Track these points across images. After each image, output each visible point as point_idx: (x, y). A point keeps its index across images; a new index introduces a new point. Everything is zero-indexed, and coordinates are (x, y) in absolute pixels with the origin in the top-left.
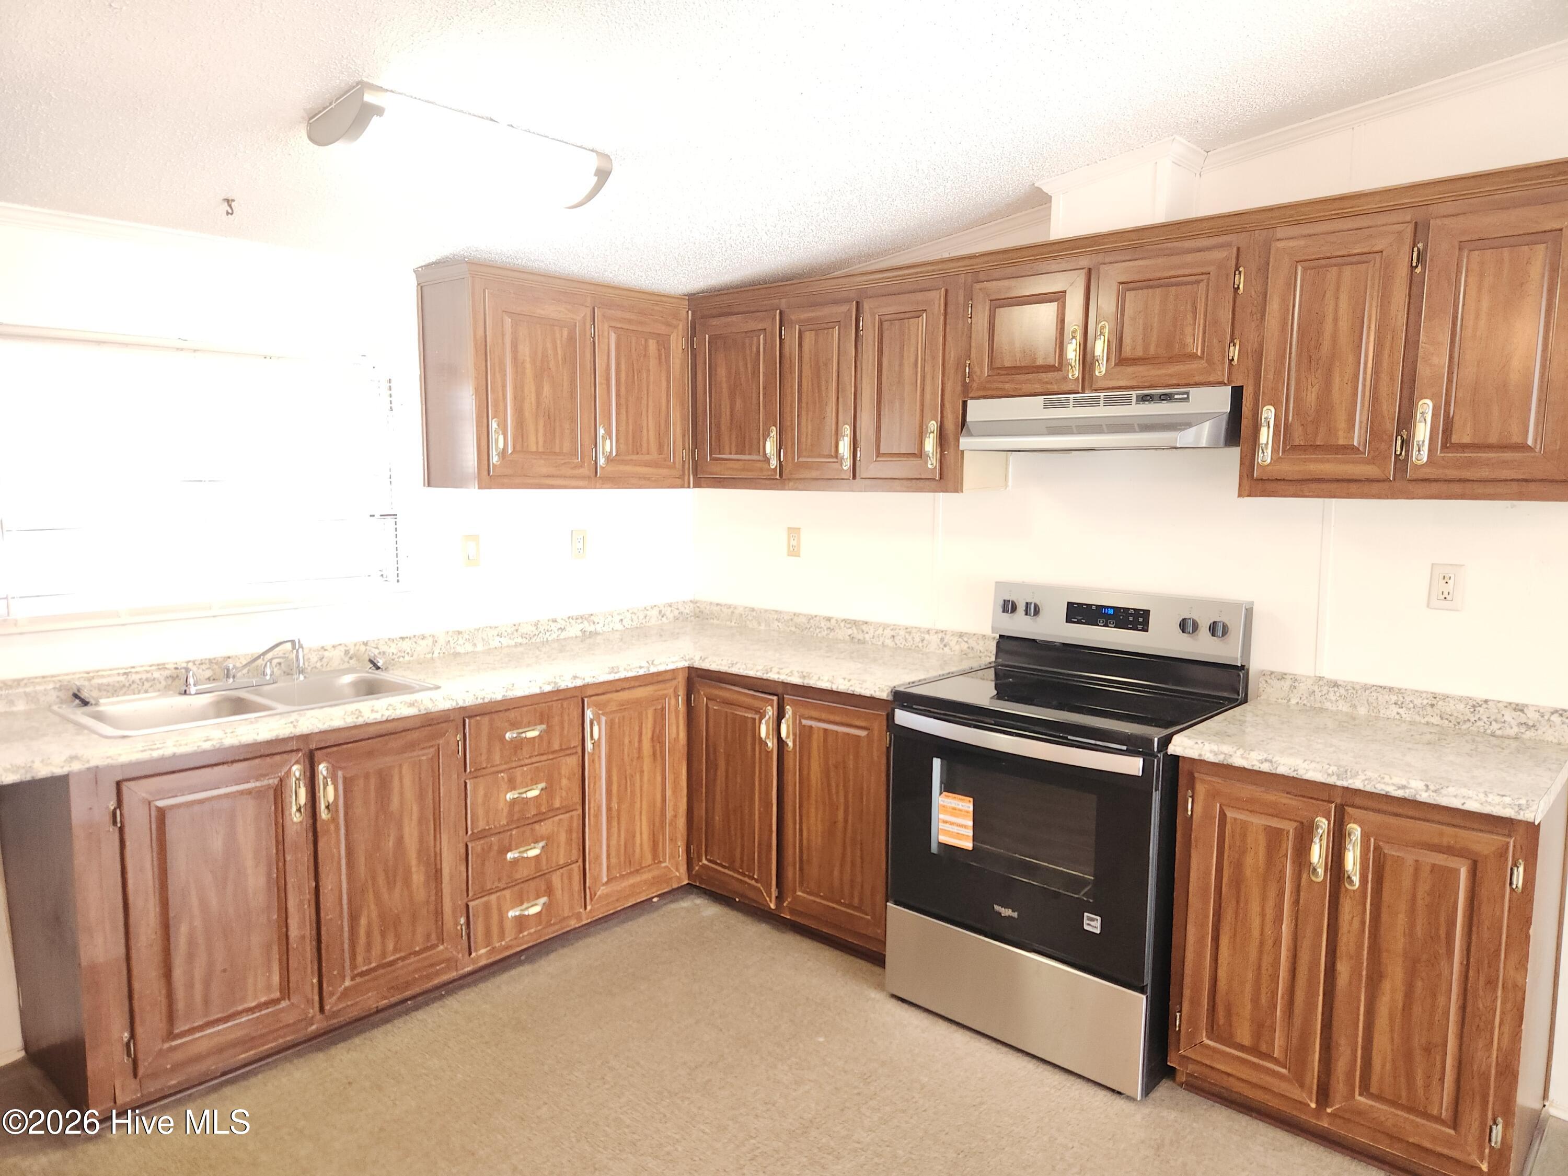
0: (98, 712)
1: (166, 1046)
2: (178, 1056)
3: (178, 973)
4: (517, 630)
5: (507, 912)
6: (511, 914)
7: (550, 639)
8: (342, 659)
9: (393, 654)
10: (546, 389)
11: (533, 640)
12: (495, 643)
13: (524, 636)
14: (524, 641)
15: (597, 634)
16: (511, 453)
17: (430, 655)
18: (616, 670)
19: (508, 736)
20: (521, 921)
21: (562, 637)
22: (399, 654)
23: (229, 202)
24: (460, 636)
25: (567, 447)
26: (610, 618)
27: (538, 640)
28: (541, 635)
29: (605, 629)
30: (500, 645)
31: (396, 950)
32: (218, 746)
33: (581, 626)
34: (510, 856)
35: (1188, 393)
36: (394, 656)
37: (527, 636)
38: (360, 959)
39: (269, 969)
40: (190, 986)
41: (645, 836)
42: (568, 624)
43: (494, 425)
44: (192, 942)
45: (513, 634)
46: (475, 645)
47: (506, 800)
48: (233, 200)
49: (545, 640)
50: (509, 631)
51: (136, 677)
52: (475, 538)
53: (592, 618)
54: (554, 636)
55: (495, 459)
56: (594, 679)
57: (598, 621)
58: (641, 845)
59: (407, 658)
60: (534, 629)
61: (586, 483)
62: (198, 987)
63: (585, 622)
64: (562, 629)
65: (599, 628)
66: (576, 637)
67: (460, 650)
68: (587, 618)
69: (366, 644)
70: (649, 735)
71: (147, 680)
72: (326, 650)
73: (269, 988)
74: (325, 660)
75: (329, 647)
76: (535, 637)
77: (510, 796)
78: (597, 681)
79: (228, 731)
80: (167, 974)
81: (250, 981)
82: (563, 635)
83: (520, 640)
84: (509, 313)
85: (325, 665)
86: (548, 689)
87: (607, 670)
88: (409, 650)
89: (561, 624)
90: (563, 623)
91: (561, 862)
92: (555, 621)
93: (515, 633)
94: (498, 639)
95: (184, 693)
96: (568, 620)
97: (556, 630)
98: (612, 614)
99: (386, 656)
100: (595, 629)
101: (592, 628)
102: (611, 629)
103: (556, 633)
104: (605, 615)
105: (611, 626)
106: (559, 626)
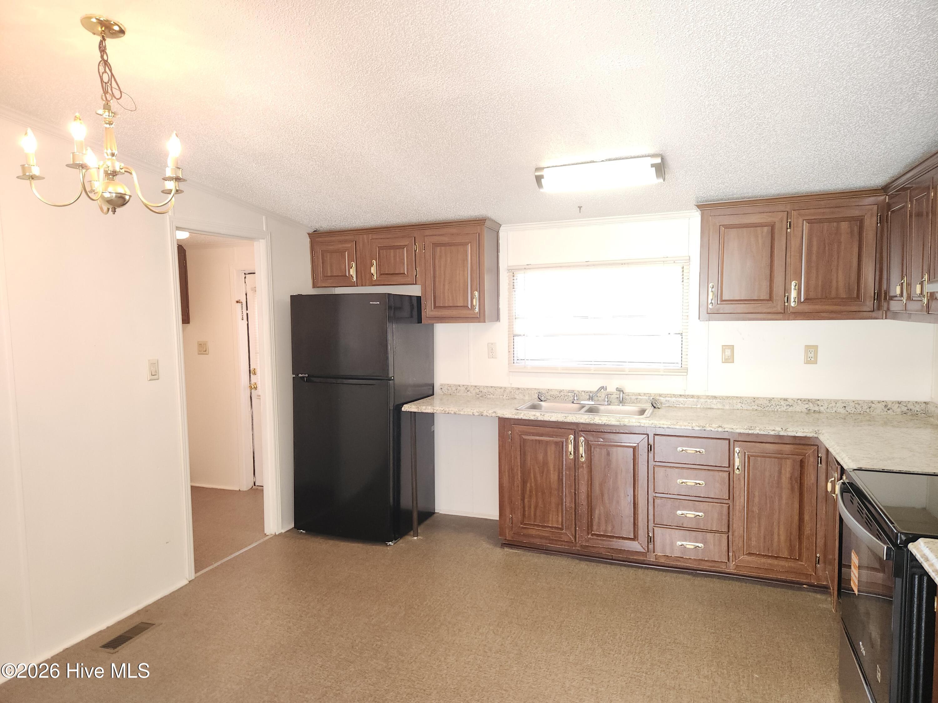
0: (541, 404)
1: (521, 526)
2: (525, 531)
3: (526, 500)
4: (754, 401)
5: (677, 541)
6: (679, 543)
7: (779, 410)
8: (647, 401)
9: (673, 402)
10: (749, 264)
11: (766, 409)
12: (739, 406)
13: (759, 405)
14: (759, 409)
15: (819, 412)
18: (752, 429)
21: (789, 410)
22: (677, 403)
23: (580, 208)
25: (765, 296)
26: (834, 404)
27: (770, 409)
28: (772, 407)
29: (828, 410)
31: (611, 532)
33: (807, 406)
34: (679, 512)
37: (762, 406)
38: (595, 528)
39: (558, 515)
40: (530, 507)
41: (783, 538)
42: (795, 403)
43: (711, 287)
44: (531, 491)
45: (751, 403)
46: (724, 405)
47: (677, 482)
48: (581, 207)
49: (776, 410)
50: (749, 401)
51: (562, 394)
52: (732, 348)
53: (818, 402)
54: (784, 409)
55: (710, 305)
57: (822, 404)
58: (779, 541)
59: (681, 406)
60: (767, 402)
61: (781, 316)
62: (533, 509)
63: (810, 404)
64: (790, 406)
65: (822, 409)
66: (801, 412)
67: (713, 406)
68: (815, 402)
69: (661, 395)
70: (788, 475)
71: (566, 396)
73: (557, 522)
74: (638, 399)
76: (768, 408)
77: (679, 481)
80: (523, 499)
81: (551, 516)
82: (790, 409)
83: (756, 407)
84: (723, 225)
87: (746, 427)
89: (791, 402)
91: (714, 529)
92: (786, 400)
93: (753, 403)
94: (740, 405)
95: (573, 403)
96: (796, 401)
97: (785, 405)
98: (836, 402)
99: (666, 402)
100: (819, 410)
101: (817, 409)
102: (834, 411)
103: (785, 408)
104: (830, 401)
105: (835, 409)
106: (788, 403)
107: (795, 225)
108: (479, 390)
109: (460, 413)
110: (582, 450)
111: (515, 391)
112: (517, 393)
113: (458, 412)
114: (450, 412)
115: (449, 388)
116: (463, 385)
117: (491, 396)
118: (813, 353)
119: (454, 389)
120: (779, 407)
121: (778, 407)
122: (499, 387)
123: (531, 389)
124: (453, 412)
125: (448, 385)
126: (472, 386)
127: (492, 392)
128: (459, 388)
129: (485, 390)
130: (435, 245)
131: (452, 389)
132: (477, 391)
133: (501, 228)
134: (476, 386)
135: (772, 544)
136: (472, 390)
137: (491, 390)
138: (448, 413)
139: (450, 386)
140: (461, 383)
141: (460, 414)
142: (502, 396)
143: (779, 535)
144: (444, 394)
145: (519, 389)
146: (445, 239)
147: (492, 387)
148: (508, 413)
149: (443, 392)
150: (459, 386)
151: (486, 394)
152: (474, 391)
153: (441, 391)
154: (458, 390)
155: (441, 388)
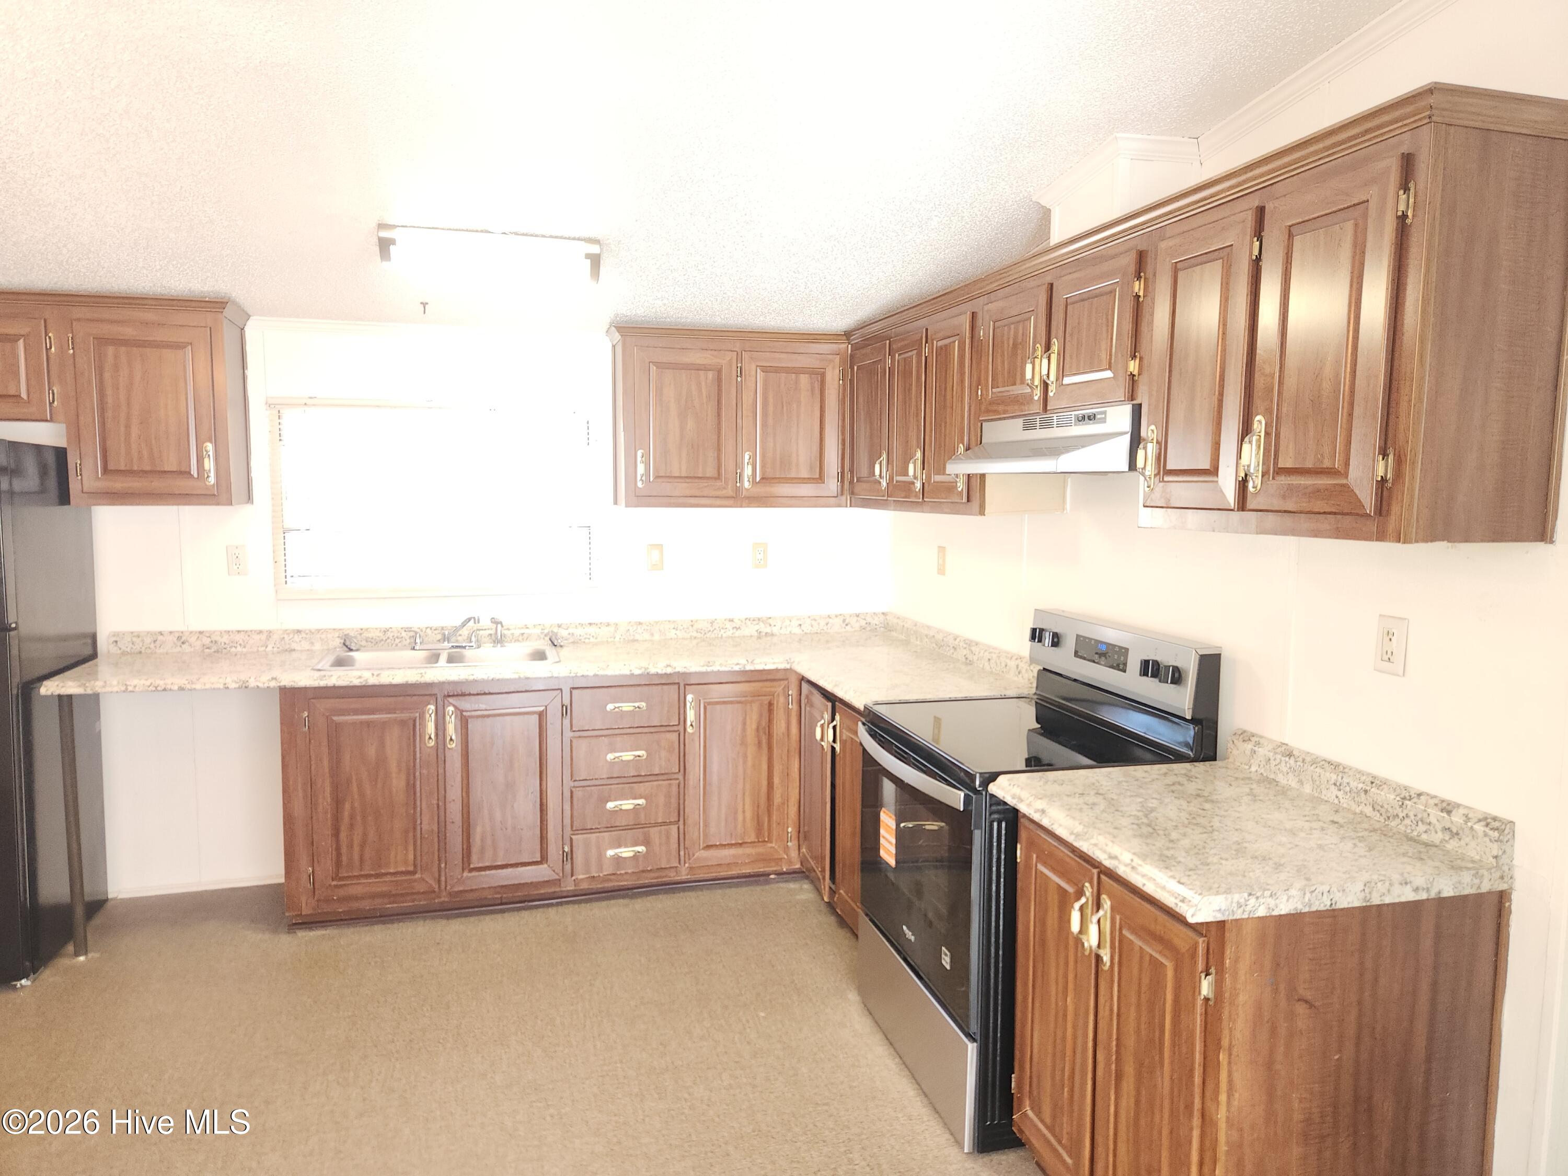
0: (351, 656)
1: (334, 883)
2: (342, 892)
3: (343, 835)
4: (692, 626)
5: (607, 850)
6: (610, 853)
7: (724, 635)
8: (539, 636)
9: (579, 636)
10: (690, 424)
11: (708, 635)
12: (672, 634)
13: (699, 631)
14: (699, 635)
15: (772, 635)
16: (655, 478)
19: (610, 707)
20: (618, 859)
21: (736, 635)
22: (585, 636)
23: (424, 304)
24: (639, 627)
25: (711, 471)
26: (787, 622)
27: (713, 636)
28: (715, 631)
29: (782, 632)
30: (676, 636)
31: (505, 858)
32: (364, 684)
33: (757, 627)
34: (610, 805)
35: (1105, 413)
37: (702, 632)
38: (475, 856)
39: (406, 849)
40: (350, 846)
41: (749, 814)
42: (744, 624)
43: (640, 453)
44: (352, 817)
45: (688, 628)
46: (652, 635)
47: (606, 761)
48: (427, 304)
49: (720, 636)
50: (685, 626)
51: (389, 634)
52: (660, 547)
53: (770, 621)
54: (729, 633)
55: (640, 484)
57: (775, 624)
58: (744, 820)
59: (591, 640)
60: (709, 625)
61: (731, 502)
62: (356, 849)
63: (761, 623)
64: (737, 629)
65: (775, 630)
66: (751, 636)
67: (638, 637)
68: (766, 621)
69: (559, 626)
70: (754, 726)
71: (397, 637)
72: (525, 628)
73: (406, 862)
74: (527, 635)
75: (528, 626)
76: (710, 633)
77: (610, 757)
79: (376, 673)
80: (336, 833)
81: (393, 853)
82: (738, 633)
83: (695, 634)
84: (654, 363)
85: (524, 639)
89: (737, 623)
90: (739, 623)
91: (660, 821)
92: (730, 620)
93: (690, 627)
94: (674, 631)
95: (413, 649)
96: (744, 621)
97: (731, 628)
98: (790, 619)
99: (569, 636)
100: (772, 631)
101: (768, 630)
102: (788, 632)
103: (732, 631)
104: (784, 619)
105: (789, 629)
106: (734, 625)
107: (747, 373)
108: (209, 640)
109: (194, 686)
110: (451, 729)
111: (292, 636)
112: (297, 638)
113: (188, 686)
114: (169, 687)
115: (134, 639)
116: (171, 633)
117: (239, 649)
118: (762, 553)
119: (148, 640)
120: (724, 631)
121: (722, 631)
122: (255, 631)
123: (326, 631)
124: (176, 688)
125: (132, 633)
126: (191, 632)
127: (241, 642)
128: (160, 638)
129: (225, 639)
130: (102, 341)
131: (143, 641)
132: (207, 641)
133: (249, 323)
134: (201, 633)
135: (735, 827)
136: (193, 639)
137: (238, 638)
138: (165, 690)
139: (138, 636)
140: (165, 627)
141: (195, 689)
142: (264, 648)
143: (744, 812)
144: (124, 654)
145: (299, 631)
146: (129, 332)
147: (239, 632)
148: (304, 679)
149: (120, 649)
150: (161, 633)
151: (226, 646)
152: (199, 643)
153: (116, 648)
154: (158, 642)
155: (116, 642)
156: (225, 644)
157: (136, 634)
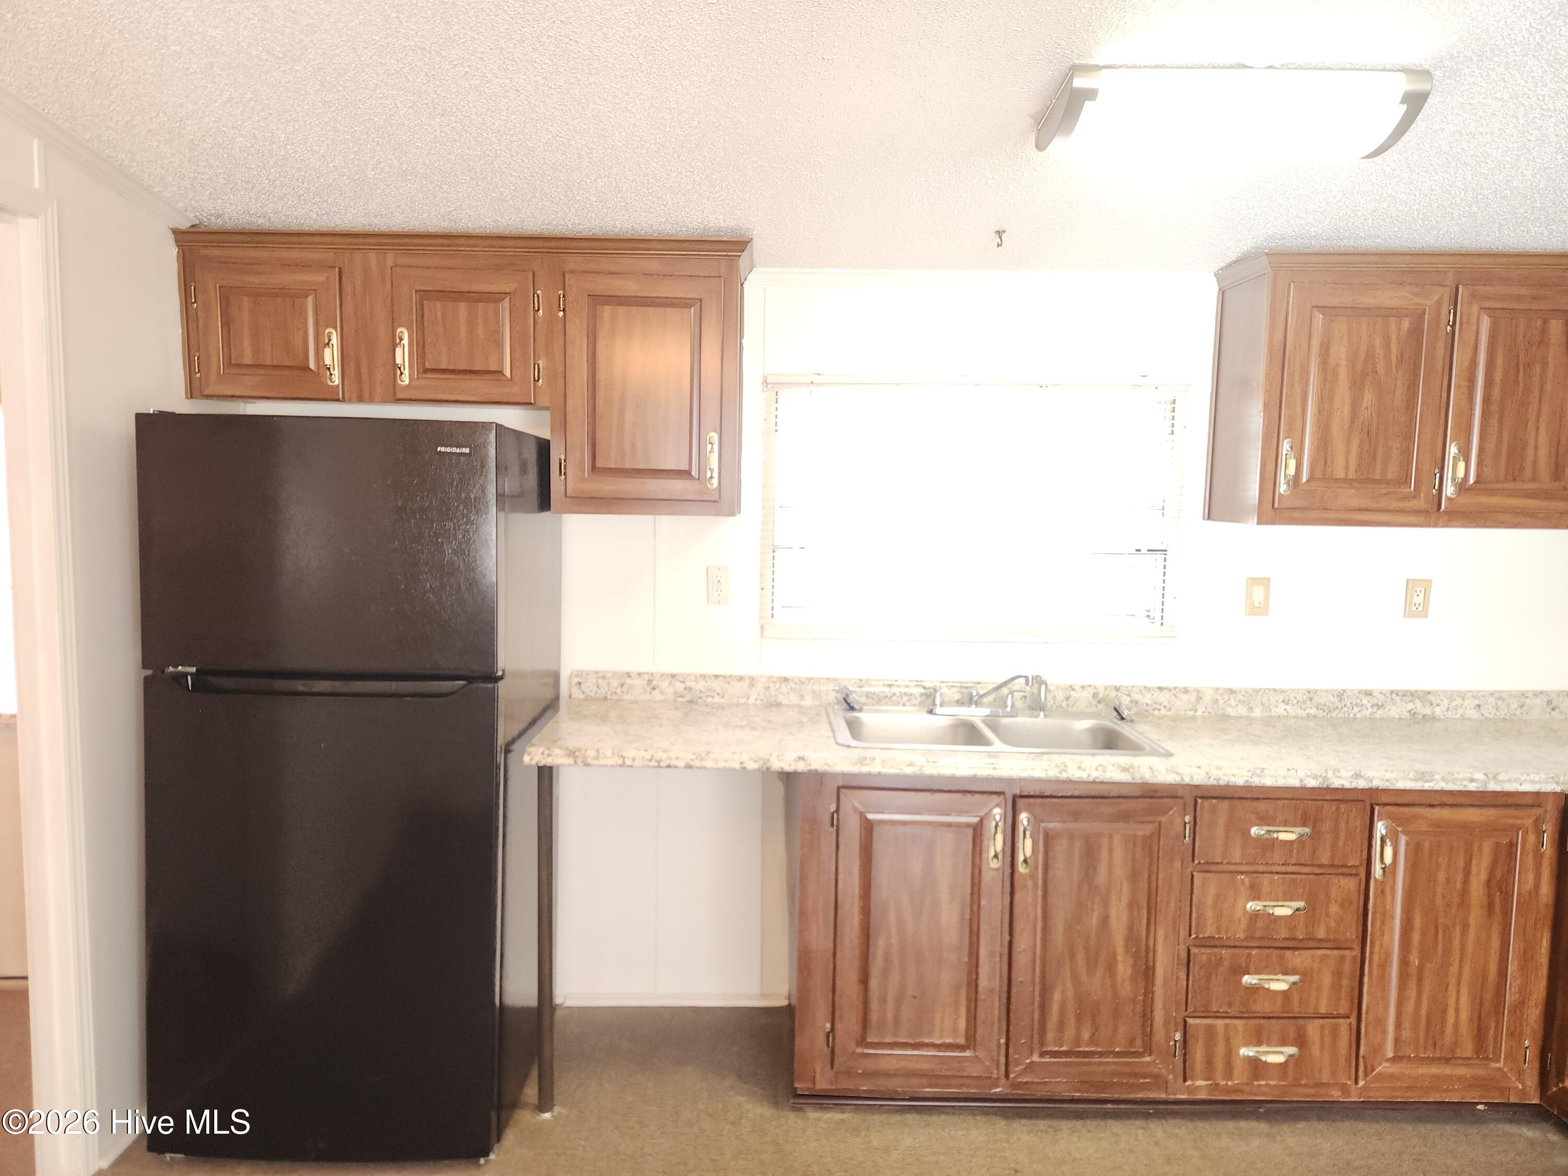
0: (857, 718)
2: (869, 1064)
3: (874, 983)
4: (1311, 699)
5: (1239, 1047)
6: (1245, 1051)
7: (1358, 715)
8: (1089, 702)
9: (1150, 705)
10: (1368, 398)
11: (1334, 714)
12: (1281, 709)
13: (1320, 707)
14: (1321, 714)
15: (1434, 718)
16: (1307, 481)
17: (1192, 713)
18: (1427, 777)
19: (1254, 831)
20: (1257, 1067)
21: (1377, 716)
23: (1000, 233)
24: (1232, 696)
25: (1392, 472)
26: (1459, 701)
27: (1341, 715)
28: (1345, 709)
29: (1449, 714)
30: (1285, 713)
31: (1091, 1042)
33: (1410, 706)
34: (1247, 979)
36: (1148, 707)
37: (1325, 708)
38: (1050, 1036)
39: (956, 1012)
40: (883, 1000)
41: (1464, 1016)
42: (1389, 701)
43: (1286, 446)
44: (888, 959)
45: (1304, 702)
46: (1251, 709)
47: (1245, 909)
48: (1004, 232)
49: (1351, 716)
50: (1300, 698)
51: (895, 690)
52: (1265, 582)
53: (1430, 697)
54: (1367, 713)
55: (1283, 488)
56: (1388, 784)
57: (1439, 702)
58: (1456, 1024)
59: (1163, 712)
60: (1336, 700)
61: (1421, 519)
62: (891, 1004)
63: (1417, 701)
64: (1378, 706)
65: (1438, 711)
66: (1400, 719)
67: (1230, 711)
68: (1425, 696)
69: (1117, 689)
70: (1484, 877)
71: (905, 694)
72: (1073, 690)
73: (955, 1030)
74: (1070, 700)
75: (1077, 688)
76: (1337, 711)
77: (1251, 906)
78: (1392, 787)
80: (864, 980)
81: (938, 1017)
82: (1379, 714)
83: (1313, 711)
84: (1320, 308)
85: (1071, 704)
86: (1312, 783)
87: (1412, 775)
88: (1166, 703)
90: (1381, 697)
91: (1323, 1010)
92: (1369, 693)
93: (1308, 702)
94: (1283, 705)
95: (931, 712)
96: (1388, 694)
97: (1369, 705)
98: (1462, 695)
99: (1137, 706)
100: (1433, 713)
101: (1428, 711)
102: (1458, 716)
103: (1370, 710)
104: (1452, 695)
105: (1460, 711)
106: (1375, 701)
107: (1465, 319)
108: (683, 686)
109: (703, 764)
111: (778, 686)
112: (784, 689)
113: (697, 763)
114: (674, 763)
115: (600, 681)
116: (640, 674)
117: (718, 699)
118: (1422, 595)
119: (615, 683)
120: (1358, 709)
121: (1356, 709)
122: (735, 677)
123: (818, 681)
125: (597, 672)
126: (662, 675)
127: (719, 690)
128: (628, 680)
129: (701, 686)
130: (598, 300)
131: (609, 684)
132: (680, 687)
133: (752, 276)
134: (673, 676)
135: (1443, 1032)
136: (664, 684)
137: (717, 685)
138: (669, 766)
139: (604, 678)
140: (633, 667)
141: (705, 768)
142: (746, 700)
143: (1457, 1010)
144: (588, 699)
145: (786, 680)
146: (629, 287)
147: (716, 676)
149: (584, 693)
150: (628, 675)
151: (701, 695)
152: (670, 690)
153: (579, 691)
154: (625, 686)
155: (580, 683)
156: (701, 692)
157: (600, 675)
